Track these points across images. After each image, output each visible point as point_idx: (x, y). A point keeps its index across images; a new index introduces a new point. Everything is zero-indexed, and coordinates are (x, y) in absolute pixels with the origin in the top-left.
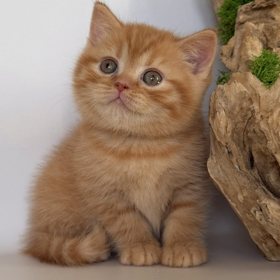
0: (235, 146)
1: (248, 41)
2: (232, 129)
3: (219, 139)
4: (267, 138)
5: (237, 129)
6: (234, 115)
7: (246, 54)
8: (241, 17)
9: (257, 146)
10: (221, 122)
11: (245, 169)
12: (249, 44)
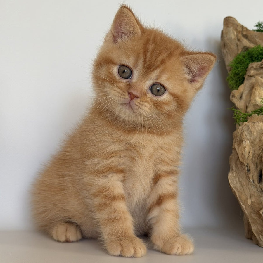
0: (253, 166)
1: (257, 90)
2: (252, 154)
3: (241, 160)
5: (255, 154)
6: (254, 144)
7: (254, 99)
10: (246, 149)
11: (256, 183)
12: (258, 92)
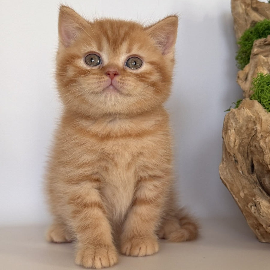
0: (240, 157)
2: (239, 143)
3: (228, 150)
4: (264, 153)
5: (243, 143)
6: (241, 133)
8: (255, 50)
9: (256, 157)
10: (231, 138)
11: (246, 174)
